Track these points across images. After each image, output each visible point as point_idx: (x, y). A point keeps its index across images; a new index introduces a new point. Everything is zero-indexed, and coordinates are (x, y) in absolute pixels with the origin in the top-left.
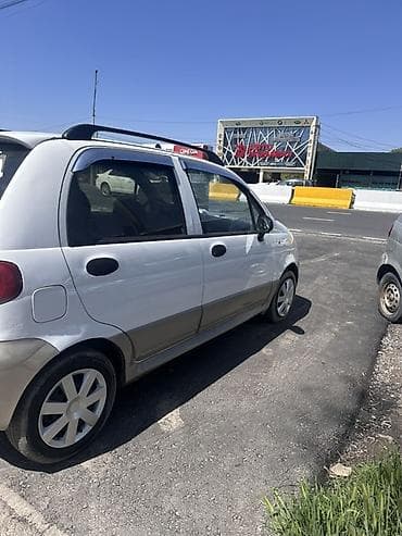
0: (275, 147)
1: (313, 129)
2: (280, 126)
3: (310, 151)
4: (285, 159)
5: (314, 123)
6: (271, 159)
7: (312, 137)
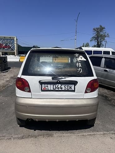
0: (4, 45)
1: (15, 40)
2: (5, 39)
3: (15, 46)
4: (8, 48)
5: (15, 38)
6: (4, 48)
7: (15, 42)
